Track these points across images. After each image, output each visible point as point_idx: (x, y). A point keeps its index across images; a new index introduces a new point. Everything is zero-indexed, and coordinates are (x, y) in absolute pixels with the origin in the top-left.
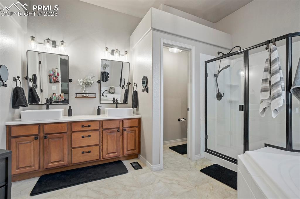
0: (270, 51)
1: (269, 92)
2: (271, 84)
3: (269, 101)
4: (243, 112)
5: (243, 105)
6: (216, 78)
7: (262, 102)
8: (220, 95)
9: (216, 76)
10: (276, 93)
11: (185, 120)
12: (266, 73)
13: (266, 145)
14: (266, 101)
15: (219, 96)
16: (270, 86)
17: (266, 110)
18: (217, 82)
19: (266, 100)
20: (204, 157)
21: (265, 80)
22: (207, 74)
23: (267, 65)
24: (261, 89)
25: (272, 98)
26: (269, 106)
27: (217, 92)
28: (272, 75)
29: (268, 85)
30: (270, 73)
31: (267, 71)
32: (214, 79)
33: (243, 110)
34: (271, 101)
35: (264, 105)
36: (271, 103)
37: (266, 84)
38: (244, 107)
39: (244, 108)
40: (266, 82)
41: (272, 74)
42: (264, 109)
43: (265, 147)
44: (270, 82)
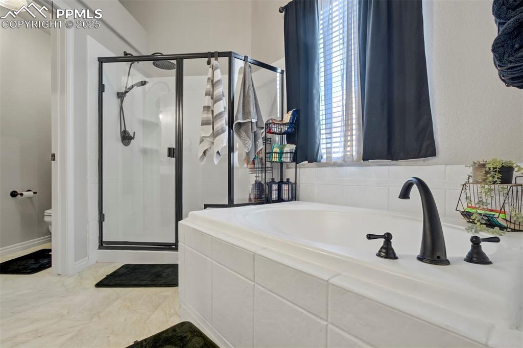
0: (213, 69)
1: (212, 125)
2: (214, 115)
3: (211, 140)
4: (173, 160)
5: (174, 148)
6: (120, 99)
7: (202, 141)
8: (127, 135)
9: (121, 96)
10: (220, 128)
11: (35, 193)
12: (207, 97)
13: (206, 206)
14: (208, 139)
15: (126, 138)
16: (213, 118)
17: (208, 153)
18: (121, 108)
19: (208, 137)
20: (97, 262)
21: (207, 108)
22: (104, 85)
23: (209, 87)
24: (202, 121)
25: (215, 135)
26: (211, 147)
27: (123, 129)
28: (215, 102)
29: (211, 115)
30: (212, 98)
31: (209, 95)
32: (116, 101)
33: (173, 157)
34: (214, 139)
35: (205, 145)
36: (213, 143)
37: (207, 114)
38: (175, 151)
39: (176, 153)
40: (208, 111)
41: (215, 100)
42: (205, 152)
43: (205, 209)
44: (213, 111)
